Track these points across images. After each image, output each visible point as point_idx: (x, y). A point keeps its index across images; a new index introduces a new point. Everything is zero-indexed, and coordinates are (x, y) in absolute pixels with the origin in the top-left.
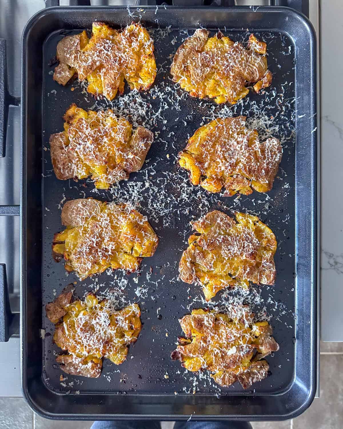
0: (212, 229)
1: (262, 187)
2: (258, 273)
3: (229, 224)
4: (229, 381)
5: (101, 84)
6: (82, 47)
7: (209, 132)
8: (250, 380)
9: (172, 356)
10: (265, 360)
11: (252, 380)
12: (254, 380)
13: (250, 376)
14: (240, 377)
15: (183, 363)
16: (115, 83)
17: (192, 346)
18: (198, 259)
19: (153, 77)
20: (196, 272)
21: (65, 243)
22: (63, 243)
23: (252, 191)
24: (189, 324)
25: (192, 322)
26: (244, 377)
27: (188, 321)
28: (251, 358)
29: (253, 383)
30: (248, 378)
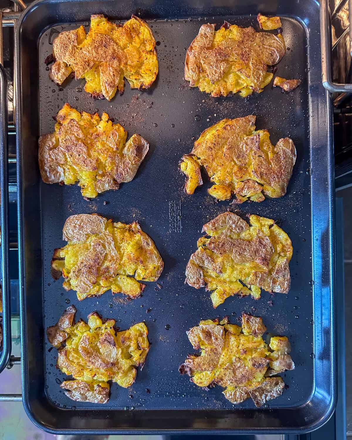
0: (224, 231)
1: (275, 192)
2: (271, 279)
3: (242, 227)
4: (241, 397)
5: (99, 83)
6: (79, 43)
7: (216, 133)
8: (263, 397)
9: (180, 370)
10: (280, 376)
11: (266, 398)
12: (268, 398)
13: (263, 393)
14: (253, 393)
15: (191, 377)
16: (114, 80)
17: (201, 359)
18: (206, 262)
19: (154, 75)
20: (204, 276)
21: (65, 260)
22: (63, 259)
23: (264, 197)
24: (196, 335)
25: (201, 334)
26: (257, 394)
27: (195, 332)
28: (264, 372)
29: (266, 401)
30: (261, 395)
